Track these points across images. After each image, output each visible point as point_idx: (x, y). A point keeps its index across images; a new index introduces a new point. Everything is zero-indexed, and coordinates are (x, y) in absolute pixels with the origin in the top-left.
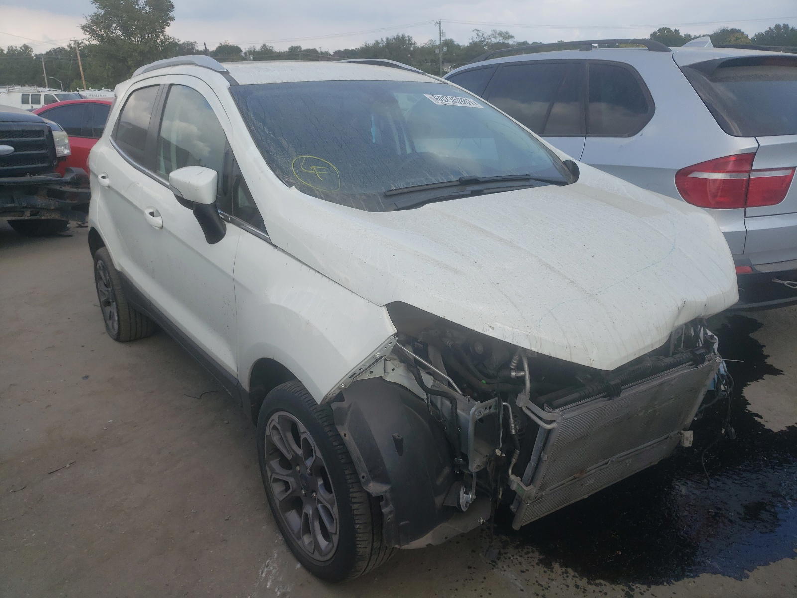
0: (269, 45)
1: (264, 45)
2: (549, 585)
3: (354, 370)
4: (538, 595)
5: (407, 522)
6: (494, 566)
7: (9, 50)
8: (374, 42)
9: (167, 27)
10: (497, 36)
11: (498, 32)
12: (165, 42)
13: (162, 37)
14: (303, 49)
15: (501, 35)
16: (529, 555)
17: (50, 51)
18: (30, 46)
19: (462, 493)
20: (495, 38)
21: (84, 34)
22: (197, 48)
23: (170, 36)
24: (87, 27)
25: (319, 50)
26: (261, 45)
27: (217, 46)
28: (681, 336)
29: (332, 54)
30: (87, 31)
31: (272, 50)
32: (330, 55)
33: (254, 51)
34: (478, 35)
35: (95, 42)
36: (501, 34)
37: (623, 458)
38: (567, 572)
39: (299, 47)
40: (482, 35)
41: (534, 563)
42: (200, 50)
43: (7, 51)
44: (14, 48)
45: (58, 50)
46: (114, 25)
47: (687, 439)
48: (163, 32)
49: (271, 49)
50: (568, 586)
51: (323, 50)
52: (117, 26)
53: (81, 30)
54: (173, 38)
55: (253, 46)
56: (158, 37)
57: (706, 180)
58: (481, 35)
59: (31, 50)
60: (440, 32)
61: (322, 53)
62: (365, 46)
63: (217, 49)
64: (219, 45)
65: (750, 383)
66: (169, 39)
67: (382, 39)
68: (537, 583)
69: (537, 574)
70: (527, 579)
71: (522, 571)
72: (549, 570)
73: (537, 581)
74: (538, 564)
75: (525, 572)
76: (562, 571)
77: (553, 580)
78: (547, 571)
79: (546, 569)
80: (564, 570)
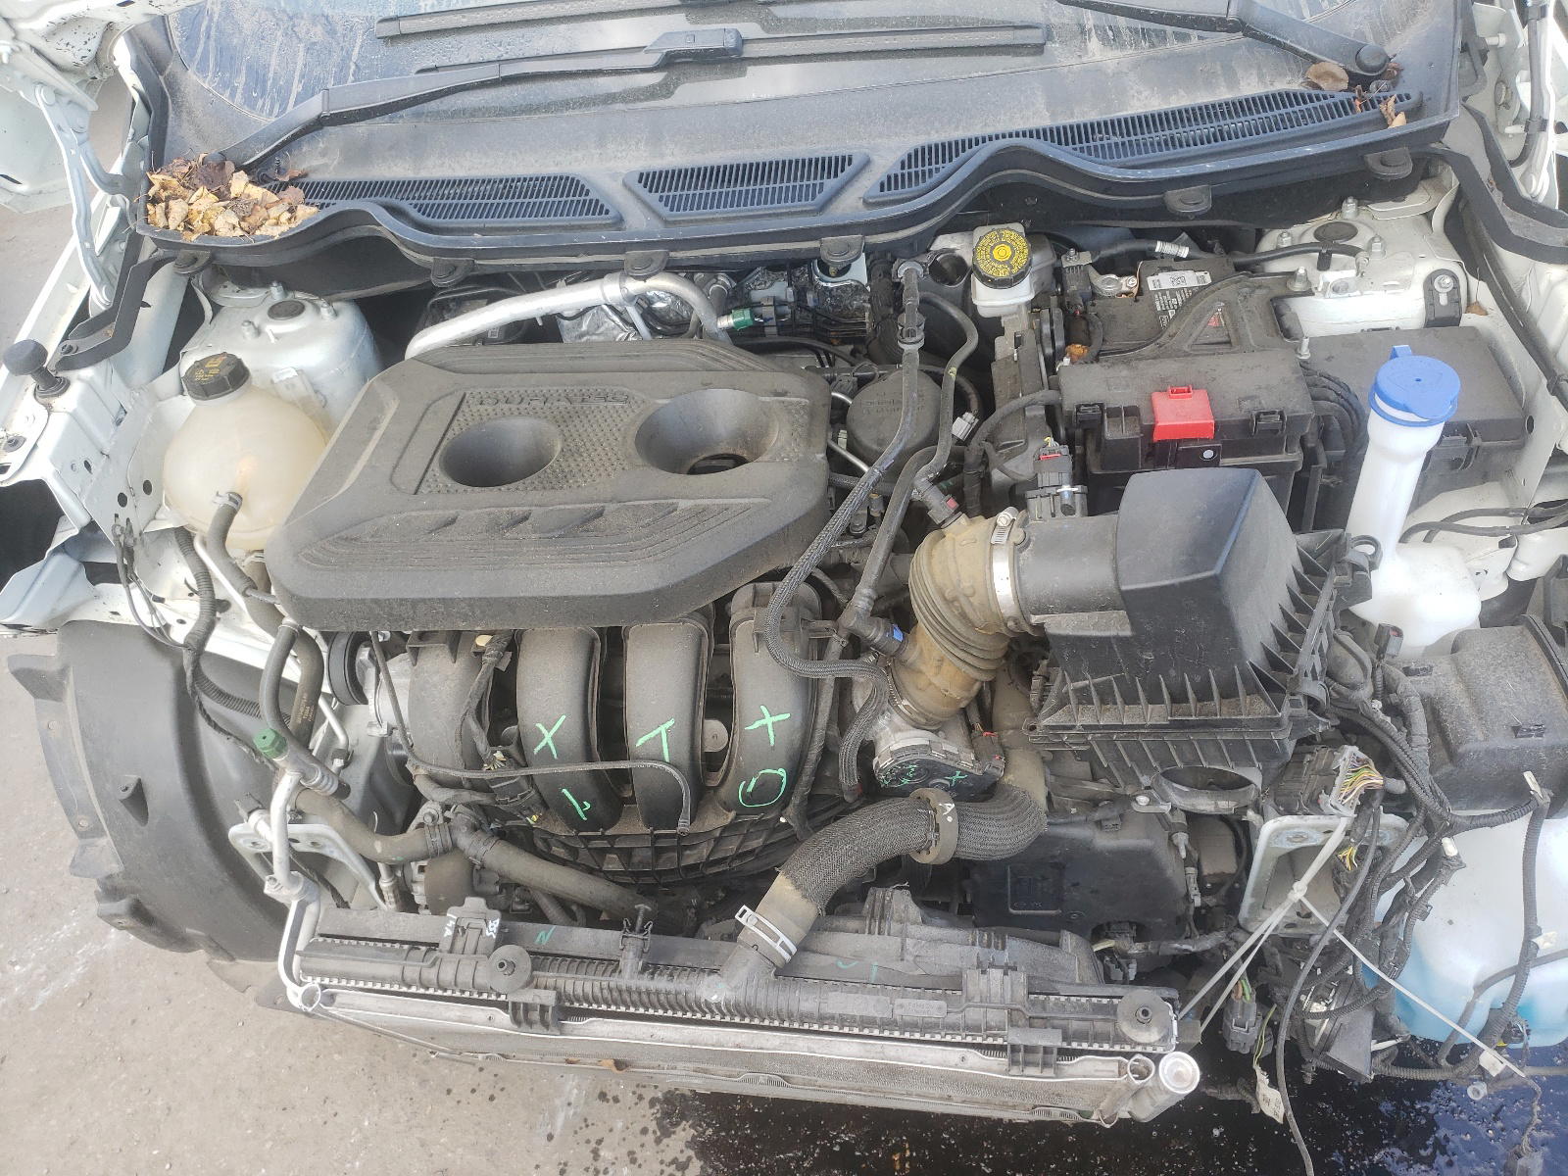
2: (611, 1167)
4: (563, 1172)
38: (683, 1167)
68: (593, 1145)
69: (620, 1125)
70: (589, 1122)
71: (603, 1096)
72: (654, 1132)
73: (599, 1142)
74: (653, 1102)
75: (608, 1101)
76: (679, 1155)
77: (633, 1161)
78: (651, 1131)
79: (653, 1126)
80: (682, 1159)
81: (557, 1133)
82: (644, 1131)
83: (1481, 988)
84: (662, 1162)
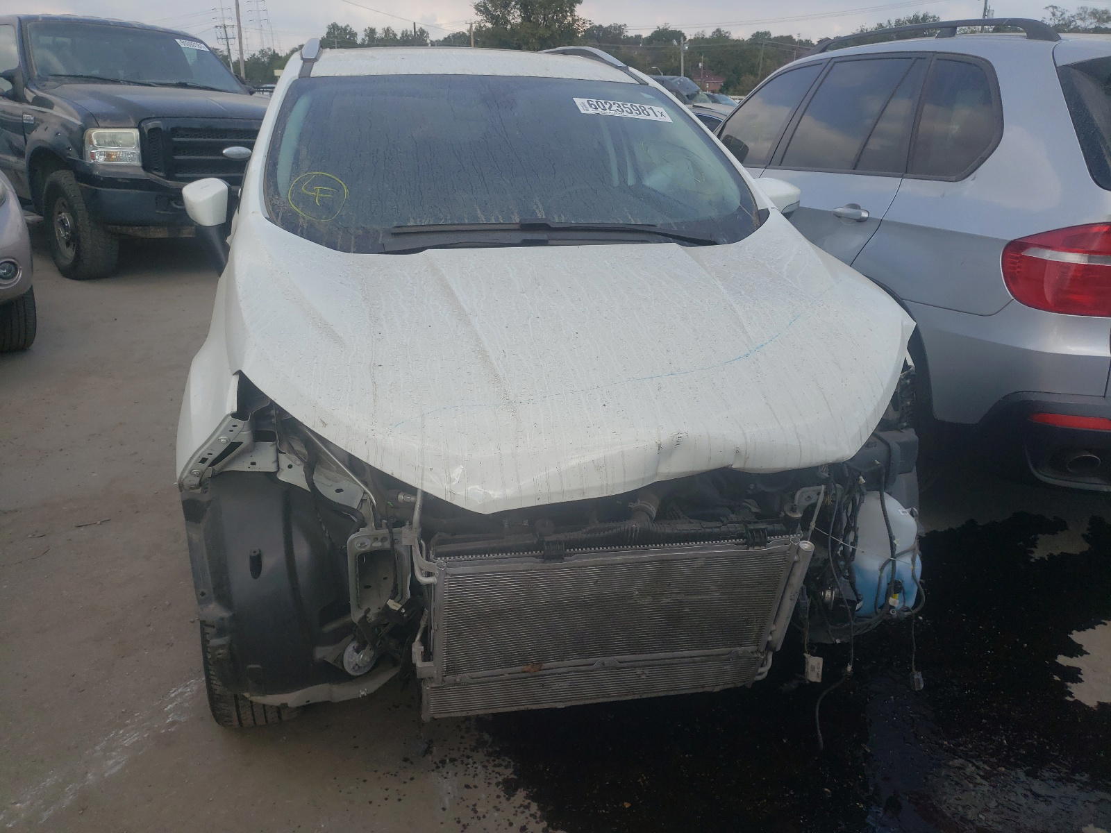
0: (724, 29)
1: (718, 30)
2: (486, 815)
3: (200, 452)
4: (459, 822)
5: (258, 666)
6: (438, 767)
7: (402, 34)
8: (876, 26)
9: (578, 5)
10: (1087, 16)
11: (1089, 11)
12: (573, 24)
13: (570, 19)
14: (773, 36)
15: (1095, 17)
16: (497, 769)
17: (449, 36)
18: (426, 30)
19: (350, 649)
20: (1083, 19)
21: (477, 14)
22: (626, 34)
23: (580, 17)
24: (481, 6)
25: (796, 38)
26: (714, 30)
27: (652, 31)
28: (814, 505)
29: (816, 43)
30: (480, 11)
31: (728, 37)
32: (813, 45)
33: (703, 38)
34: (1054, 15)
35: (489, 25)
36: (1094, 14)
37: (625, 664)
38: (527, 807)
39: (767, 34)
40: (1062, 15)
41: (494, 781)
42: (629, 35)
43: (401, 35)
44: (409, 33)
45: (458, 35)
46: (513, 3)
47: (813, 670)
48: (572, 11)
49: (727, 35)
50: (511, 824)
51: (803, 39)
52: (517, 3)
53: (474, 10)
54: (584, 19)
55: (703, 32)
56: (565, 17)
57: (1045, 262)
58: (1058, 14)
59: (427, 36)
60: (985, 9)
61: (801, 41)
62: (862, 31)
63: (652, 34)
64: (655, 29)
65: (1106, 622)
66: (578, 20)
67: (889, 21)
68: (471, 807)
69: (483, 796)
70: (465, 798)
71: (467, 787)
72: (504, 796)
73: (475, 805)
74: (498, 784)
75: (471, 788)
76: (523, 803)
77: (498, 810)
78: (502, 796)
79: (502, 794)
80: (526, 803)
81: (447, 806)
82: (498, 797)
83: (882, 569)
84: (515, 807)
